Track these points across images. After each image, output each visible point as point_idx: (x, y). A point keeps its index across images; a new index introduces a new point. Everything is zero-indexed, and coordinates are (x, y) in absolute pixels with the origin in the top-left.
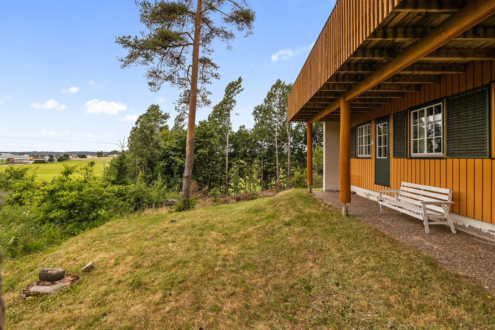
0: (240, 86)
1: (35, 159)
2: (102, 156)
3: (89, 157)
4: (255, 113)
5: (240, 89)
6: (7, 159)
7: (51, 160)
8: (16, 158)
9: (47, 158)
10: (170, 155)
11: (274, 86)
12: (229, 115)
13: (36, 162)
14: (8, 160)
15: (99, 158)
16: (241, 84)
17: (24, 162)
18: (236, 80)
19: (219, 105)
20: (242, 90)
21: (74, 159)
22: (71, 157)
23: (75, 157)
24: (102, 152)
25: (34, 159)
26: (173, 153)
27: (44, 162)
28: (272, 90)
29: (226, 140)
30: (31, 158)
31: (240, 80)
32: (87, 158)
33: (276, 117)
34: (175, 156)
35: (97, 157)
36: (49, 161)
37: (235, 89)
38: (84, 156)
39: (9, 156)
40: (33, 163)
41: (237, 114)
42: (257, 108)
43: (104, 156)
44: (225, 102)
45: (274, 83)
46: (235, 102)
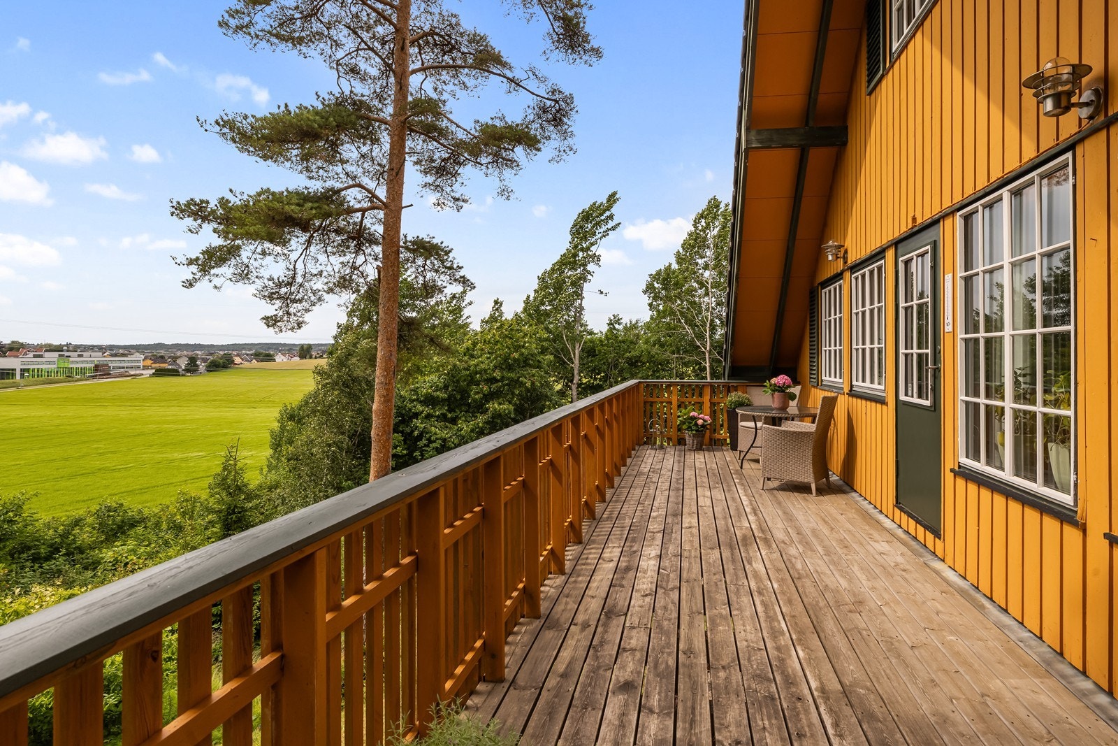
0: (611, 217)
1: (157, 365)
2: (311, 357)
3: (280, 358)
4: (649, 289)
5: (611, 224)
6: (93, 365)
7: (192, 368)
8: (114, 362)
9: (183, 363)
10: (416, 415)
11: (702, 216)
12: (579, 295)
13: (160, 373)
14: (97, 368)
15: (304, 361)
16: (613, 210)
17: (133, 372)
18: (602, 199)
19: (553, 269)
20: (613, 228)
21: (247, 364)
22: (238, 360)
23: (248, 361)
24: (310, 347)
25: (153, 365)
26: (426, 410)
27: (174, 373)
28: (695, 225)
29: (571, 360)
30: (149, 362)
31: (612, 199)
32: (274, 361)
33: (707, 294)
34: (428, 416)
35: (297, 358)
36: (187, 370)
37: (598, 224)
38: (269, 358)
39: (97, 358)
40: (151, 376)
41: (602, 293)
42: (656, 277)
43: (316, 358)
44: (569, 261)
45: (702, 206)
46: (599, 260)
